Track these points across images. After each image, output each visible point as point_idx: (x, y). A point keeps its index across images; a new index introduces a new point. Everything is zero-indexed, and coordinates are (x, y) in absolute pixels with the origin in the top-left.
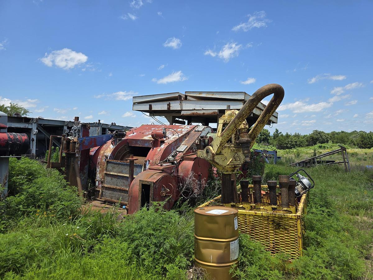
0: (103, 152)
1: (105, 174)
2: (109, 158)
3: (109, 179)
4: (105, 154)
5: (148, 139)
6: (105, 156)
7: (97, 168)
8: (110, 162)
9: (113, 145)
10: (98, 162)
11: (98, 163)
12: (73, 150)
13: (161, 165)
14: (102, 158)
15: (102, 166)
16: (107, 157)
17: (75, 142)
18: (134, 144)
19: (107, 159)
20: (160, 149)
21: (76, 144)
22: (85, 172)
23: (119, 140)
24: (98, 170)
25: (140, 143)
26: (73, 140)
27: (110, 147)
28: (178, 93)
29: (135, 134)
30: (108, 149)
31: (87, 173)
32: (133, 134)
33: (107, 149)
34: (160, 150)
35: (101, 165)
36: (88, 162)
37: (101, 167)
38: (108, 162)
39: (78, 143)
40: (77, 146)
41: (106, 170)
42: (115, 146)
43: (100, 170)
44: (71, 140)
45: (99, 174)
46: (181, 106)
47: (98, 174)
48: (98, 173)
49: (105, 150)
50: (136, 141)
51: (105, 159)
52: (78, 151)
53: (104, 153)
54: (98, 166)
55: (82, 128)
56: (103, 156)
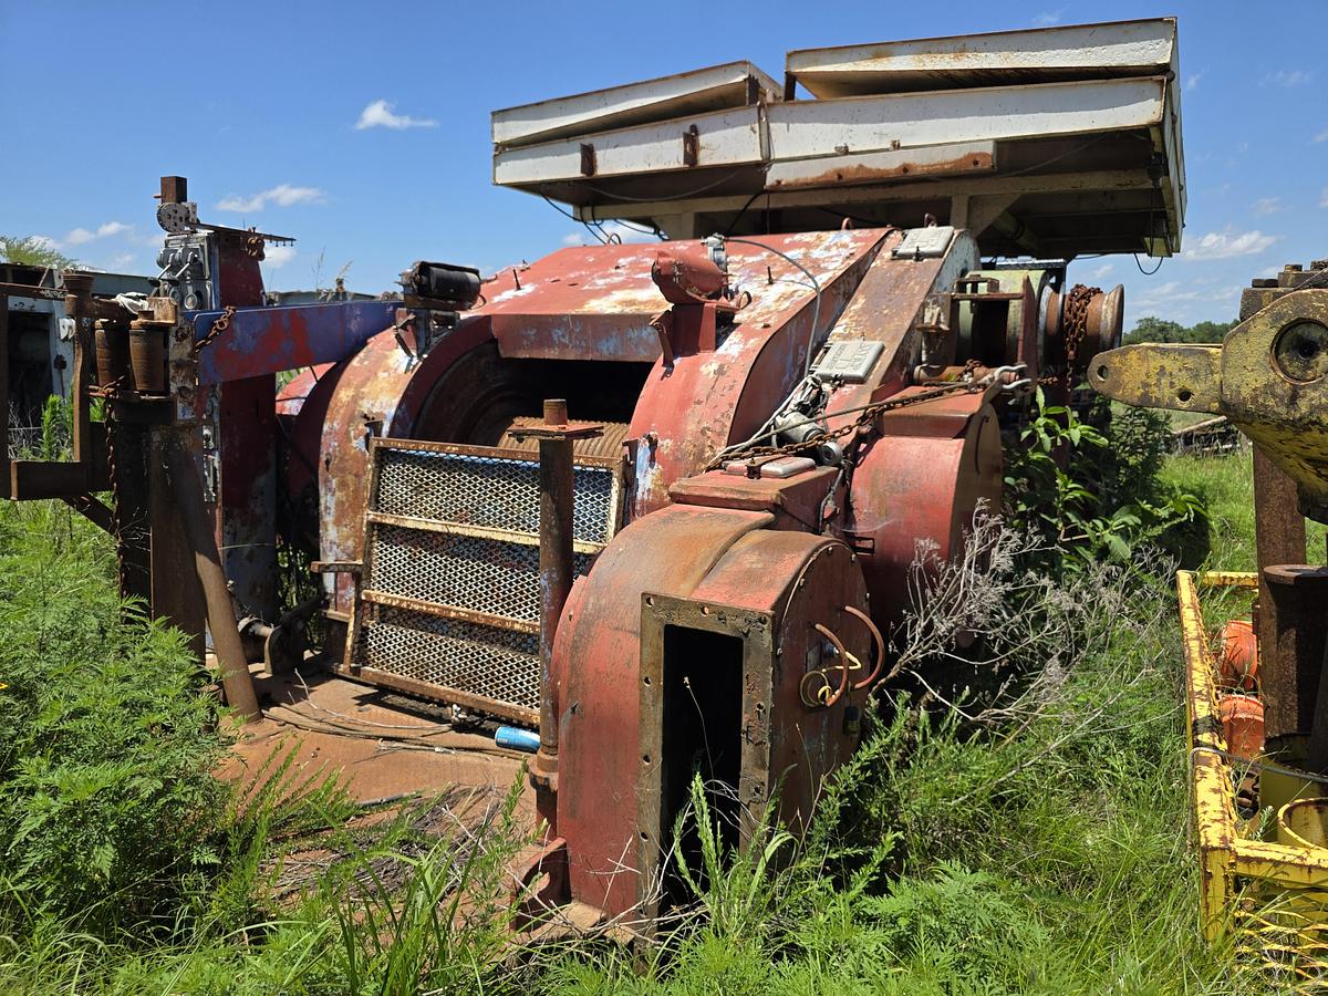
0: (351, 392)
1: (372, 524)
2: (386, 428)
3: (398, 555)
4: (365, 406)
5: (617, 310)
6: (365, 417)
7: (322, 491)
8: (398, 457)
9: (408, 352)
10: (323, 458)
11: (327, 462)
12: (149, 378)
13: (754, 472)
14: (348, 433)
15: (350, 478)
16: (374, 426)
17: (164, 328)
18: (531, 346)
19: (378, 434)
20: (714, 367)
21: (172, 340)
22: (258, 511)
23: (444, 322)
24: (328, 501)
25: (566, 340)
26: (149, 314)
27: (391, 362)
28: (745, 63)
29: (528, 289)
30: (382, 375)
31: (271, 520)
32: (519, 288)
33: (371, 375)
34: (720, 372)
35: (343, 470)
36: (272, 456)
37: (343, 485)
38: (384, 457)
39: (184, 337)
40: (178, 351)
41: (376, 501)
42: (419, 356)
43: (340, 504)
44: (135, 317)
45: (338, 523)
46: (766, 142)
47: (330, 527)
48: (328, 519)
49: (363, 384)
50: (543, 325)
51: (367, 437)
52: (189, 385)
53: (355, 399)
54: (327, 481)
55: (217, 251)
56: (350, 420)
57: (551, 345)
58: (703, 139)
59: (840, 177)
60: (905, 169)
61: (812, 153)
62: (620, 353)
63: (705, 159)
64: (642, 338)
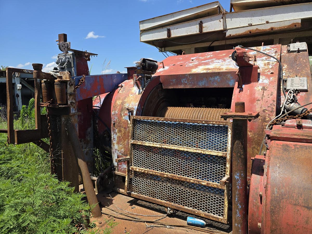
0: (121, 101)
1: (133, 145)
2: (135, 113)
3: (142, 154)
4: (126, 106)
5: (205, 71)
6: (128, 109)
7: (112, 133)
8: (140, 122)
9: (139, 88)
10: (113, 122)
11: (114, 124)
12: (62, 99)
14: (121, 114)
15: (122, 129)
16: (131, 112)
17: (65, 82)
18: (174, 85)
19: (132, 114)
20: (260, 88)
21: (68, 86)
22: (89, 139)
24: (115, 136)
25: (186, 82)
26: (61, 77)
27: (133, 91)
28: (217, 2)
29: (166, 68)
30: (130, 95)
31: (92, 141)
32: (164, 68)
33: (127, 96)
34: (264, 89)
35: (120, 126)
36: (92, 122)
37: (120, 131)
38: (135, 122)
39: (72, 85)
40: (70, 90)
41: (133, 137)
42: (142, 89)
43: (119, 137)
44: (56, 79)
45: (118, 143)
46: (225, 24)
47: (115, 145)
48: (115, 142)
49: (125, 98)
50: (178, 78)
51: (129, 116)
52: (74, 101)
53: (123, 103)
54: (114, 130)
55: (75, 58)
56: (122, 110)
57: (181, 84)
58: (204, 25)
59: (250, 32)
60: (272, 29)
61: (239, 26)
62: (207, 85)
63: (205, 31)
64: (215, 80)
